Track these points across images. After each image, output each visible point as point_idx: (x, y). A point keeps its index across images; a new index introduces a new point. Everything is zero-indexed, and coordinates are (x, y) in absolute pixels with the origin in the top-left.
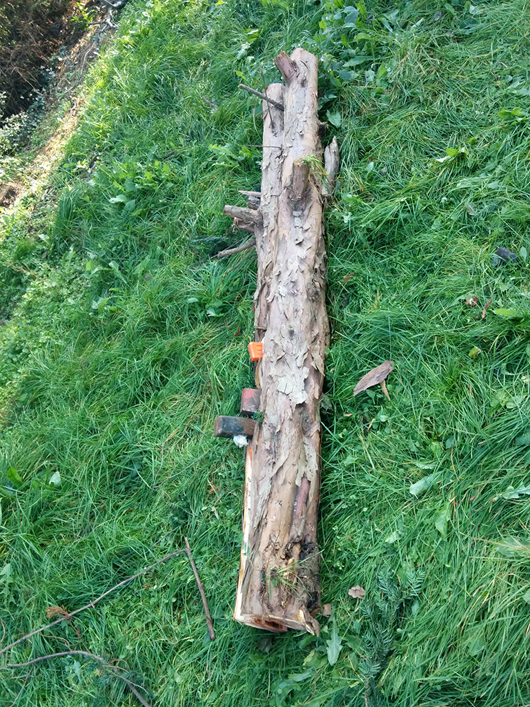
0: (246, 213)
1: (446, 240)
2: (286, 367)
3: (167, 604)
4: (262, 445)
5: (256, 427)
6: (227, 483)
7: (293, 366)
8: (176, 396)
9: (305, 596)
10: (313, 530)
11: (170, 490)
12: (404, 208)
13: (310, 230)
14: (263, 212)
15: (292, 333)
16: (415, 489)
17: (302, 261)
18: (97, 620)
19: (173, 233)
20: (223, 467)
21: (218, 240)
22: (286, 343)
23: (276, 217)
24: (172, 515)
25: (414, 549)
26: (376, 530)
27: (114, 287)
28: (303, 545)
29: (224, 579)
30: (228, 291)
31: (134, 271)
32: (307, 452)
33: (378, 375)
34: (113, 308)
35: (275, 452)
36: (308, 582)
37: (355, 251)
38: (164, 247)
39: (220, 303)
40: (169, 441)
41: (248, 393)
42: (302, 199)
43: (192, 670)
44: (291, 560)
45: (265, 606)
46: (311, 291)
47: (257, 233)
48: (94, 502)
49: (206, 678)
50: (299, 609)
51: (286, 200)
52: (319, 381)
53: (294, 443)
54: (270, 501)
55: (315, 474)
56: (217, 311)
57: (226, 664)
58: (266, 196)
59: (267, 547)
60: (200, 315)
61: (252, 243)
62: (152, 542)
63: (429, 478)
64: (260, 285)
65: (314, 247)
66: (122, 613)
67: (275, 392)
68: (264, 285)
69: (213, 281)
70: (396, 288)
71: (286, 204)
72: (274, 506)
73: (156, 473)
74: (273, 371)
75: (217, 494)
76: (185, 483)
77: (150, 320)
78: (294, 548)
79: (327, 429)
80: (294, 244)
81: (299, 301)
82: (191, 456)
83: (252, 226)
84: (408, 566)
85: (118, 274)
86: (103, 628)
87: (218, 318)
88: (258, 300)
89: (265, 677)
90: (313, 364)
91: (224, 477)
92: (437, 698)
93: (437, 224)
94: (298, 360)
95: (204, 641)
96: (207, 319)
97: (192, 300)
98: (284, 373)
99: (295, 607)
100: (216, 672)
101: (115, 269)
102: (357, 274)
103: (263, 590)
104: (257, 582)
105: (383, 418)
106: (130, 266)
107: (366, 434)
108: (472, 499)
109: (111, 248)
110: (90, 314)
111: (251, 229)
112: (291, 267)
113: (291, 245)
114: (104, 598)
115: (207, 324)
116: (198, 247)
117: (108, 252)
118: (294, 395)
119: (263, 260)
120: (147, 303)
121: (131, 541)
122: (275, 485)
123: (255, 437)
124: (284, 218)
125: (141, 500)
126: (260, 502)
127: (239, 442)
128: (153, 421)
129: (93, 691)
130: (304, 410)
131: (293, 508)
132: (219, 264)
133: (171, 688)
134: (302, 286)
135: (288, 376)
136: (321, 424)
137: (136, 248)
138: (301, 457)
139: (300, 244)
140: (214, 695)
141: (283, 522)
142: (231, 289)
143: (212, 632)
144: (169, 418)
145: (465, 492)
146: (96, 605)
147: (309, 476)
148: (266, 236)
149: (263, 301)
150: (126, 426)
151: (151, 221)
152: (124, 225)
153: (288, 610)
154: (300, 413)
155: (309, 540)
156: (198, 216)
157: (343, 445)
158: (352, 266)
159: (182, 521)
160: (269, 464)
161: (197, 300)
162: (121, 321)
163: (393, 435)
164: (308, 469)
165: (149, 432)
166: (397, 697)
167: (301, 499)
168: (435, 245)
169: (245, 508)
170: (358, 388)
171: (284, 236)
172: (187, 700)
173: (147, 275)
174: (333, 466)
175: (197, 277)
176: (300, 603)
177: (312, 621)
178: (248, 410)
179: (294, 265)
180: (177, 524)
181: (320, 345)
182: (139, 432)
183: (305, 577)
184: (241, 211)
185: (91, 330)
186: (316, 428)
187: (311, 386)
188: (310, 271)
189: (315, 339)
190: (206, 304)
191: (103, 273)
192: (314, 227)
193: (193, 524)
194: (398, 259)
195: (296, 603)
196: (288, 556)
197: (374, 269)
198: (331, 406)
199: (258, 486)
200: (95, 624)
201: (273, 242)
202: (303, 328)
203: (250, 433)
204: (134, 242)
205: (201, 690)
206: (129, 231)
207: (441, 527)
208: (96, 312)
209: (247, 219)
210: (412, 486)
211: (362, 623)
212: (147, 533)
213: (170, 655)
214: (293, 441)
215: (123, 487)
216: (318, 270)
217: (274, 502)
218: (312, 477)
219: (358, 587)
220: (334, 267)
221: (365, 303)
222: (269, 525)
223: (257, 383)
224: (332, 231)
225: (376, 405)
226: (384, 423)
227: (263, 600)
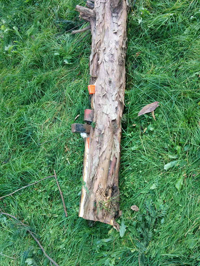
0: (87, 11)
1: (191, 41)
2: (107, 100)
3: (46, 199)
4: (94, 138)
5: (91, 129)
6: (74, 147)
7: (110, 99)
8: (49, 102)
9: (114, 213)
10: (117, 180)
11: (46, 147)
12: (172, 19)
13: (121, 25)
14: (96, 12)
15: (110, 82)
16: (166, 167)
17: (117, 43)
18: (14, 201)
19: (46, 15)
20: (72, 139)
21: (70, 23)
22: (107, 87)
23: (103, 15)
24: (48, 159)
25: (164, 194)
26: (145, 181)
27: (16, 40)
28: (113, 188)
29: (72, 191)
30: (75, 51)
31: (26, 33)
32: (115, 143)
33: (151, 108)
34: (16, 51)
35: (101, 143)
36: (115, 207)
37: (142, 40)
38: (41, 22)
39: (70, 57)
40: (46, 123)
41: (88, 112)
42: (118, 7)
43: (57, 228)
44: (108, 197)
45: (96, 217)
46: (120, 60)
47: (92, 23)
48: (10, 148)
49: (64, 232)
50: (111, 219)
51: (109, 6)
52: (122, 108)
53: (110, 139)
54: (99, 167)
55: (119, 154)
56: (69, 61)
57: (73, 227)
58: (98, 2)
59: (97, 190)
60: (60, 62)
61: (89, 28)
62: (38, 170)
63: (173, 162)
64: (93, 52)
65: (123, 36)
66: (25, 200)
67: (101, 113)
68: (96, 53)
69: (67, 45)
70: (162, 63)
71: (109, 9)
72: (100, 170)
73: (39, 138)
74: (101, 102)
75: (69, 152)
76: (53, 145)
77: (35, 61)
78: (109, 191)
79: (124, 131)
80: (112, 33)
81: (115, 65)
82: (56, 133)
83: (89, 18)
84: (160, 201)
85: (18, 33)
86: (17, 205)
87: (69, 65)
88: (92, 61)
89: (90, 237)
90: (120, 100)
91: (72, 145)
92: (171, 261)
93: (187, 31)
94: (113, 97)
95: (62, 217)
96: (63, 64)
97: (57, 54)
98: (106, 103)
99: (109, 219)
100: (68, 230)
101: (16, 31)
102: (143, 53)
103: (94, 210)
104: (92, 206)
105: (152, 129)
106: (24, 30)
107: (142, 135)
108: (194, 175)
109: (14, 19)
110: (4, 53)
111: (89, 20)
112: (111, 46)
113: (111, 33)
114: (17, 192)
115: (64, 67)
116: (59, 25)
117: (12, 21)
118: (111, 115)
119: (95, 38)
120: (33, 52)
121: (28, 169)
122: (101, 160)
123: (91, 134)
124: (108, 17)
125: (32, 149)
126: (94, 167)
127: (83, 136)
128: (38, 114)
129: (13, 231)
130: (115, 123)
131: (109, 170)
132: (70, 36)
133: (48, 235)
134: (116, 58)
135: (108, 105)
136: (122, 129)
137: (26, 20)
138: (113, 146)
139: (116, 33)
140: (67, 240)
141: (104, 178)
142: (76, 51)
143: (67, 214)
144: (46, 113)
145: (191, 172)
146: (13, 195)
147: (116, 155)
148: (98, 26)
149: (95, 61)
150: (25, 114)
151: (34, 6)
152: (20, 7)
153: (106, 219)
154: (113, 125)
155: (115, 185)
156: (59, 7)
157: (131, 139)
158: (140, 48)
159: (52, 163)
160: (98, 149)
161: (59, 54)
162: (20, 59)
163: (156, 139)
164: (116, 152)
165: (36, 119)
166: (153, 259)
167: (112, 166)
168: (186, 43)
169: (85, 166)
170: (141, 113)
171: (108, 28)
172: (55, 240)
173: (32, 36)
174: (126, 149)
175: (59, 42)
176: (112, 217)
177: (117, 225)
178: (88, 120)
179: (113, 45)
180: (50, 164)
181: (123, 89)
182: (31, 118)
183: (114, 204)
184: (85, 10)
185: (5, 61)
186: (119, 131)
187: (119, 110)
188: (120, 49)
189: (121, 86)
190: (63, 57)
191: (10, 32)
192: (123, 24)
193: (57, 164)
194: (165, 47)
195: (110, 216)
196: (107, 195)
197: (151, 51)
198: (126, 120)
199: (92, 159)
200: (13, 203)
201: (101, 30)
202: (116, 80)
203: (88, 132)
204: (26, 17)
205: (61, 237)
206: (23, 11)
207: (178, 187)
208: (7, 52)
209: (87, 14)
210: (165, 165)
211: (137, 223)
212: (36, 165)
213: (47, 221)
214: (109, 138)
215: (24, 142)
216: (124, 49)
217: (101, 168)
218: (118, 156)
219: (135, 206)
220: (131, 47)
221: (145, 68)
222: (98, 179)
223: (92, 106)
224: (130, 26)
225: (148, 121)
226: (152, 131)
227: (95, 214)
